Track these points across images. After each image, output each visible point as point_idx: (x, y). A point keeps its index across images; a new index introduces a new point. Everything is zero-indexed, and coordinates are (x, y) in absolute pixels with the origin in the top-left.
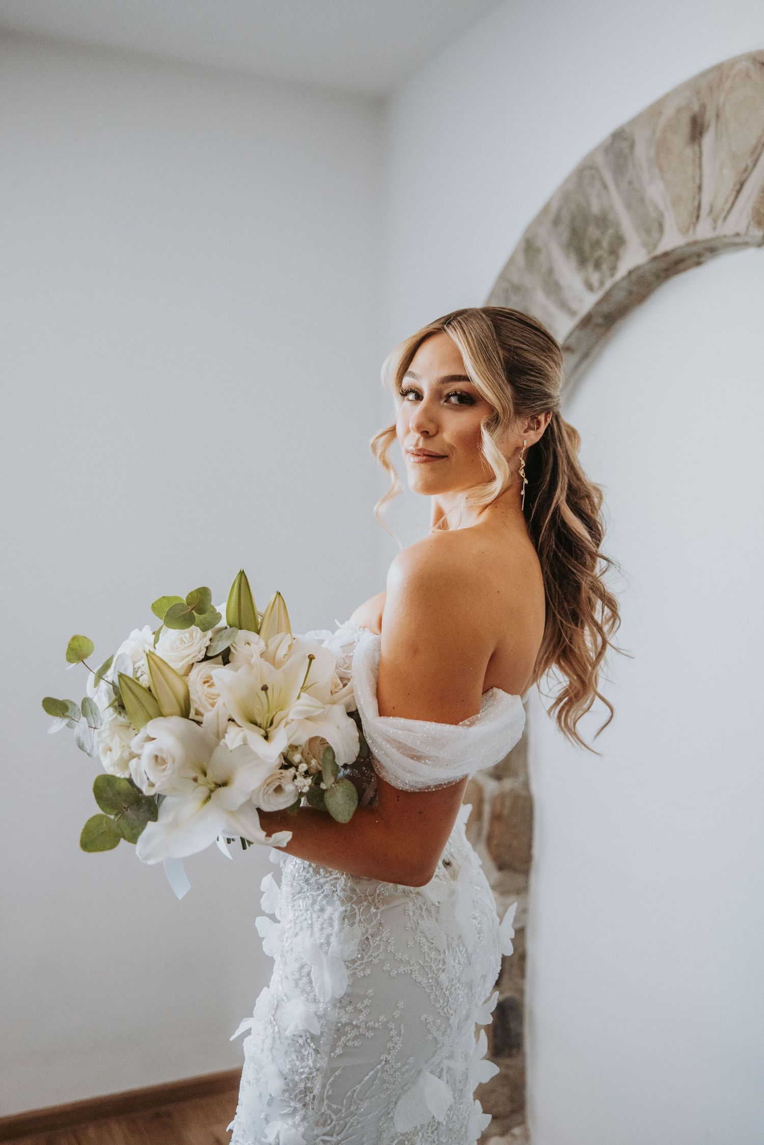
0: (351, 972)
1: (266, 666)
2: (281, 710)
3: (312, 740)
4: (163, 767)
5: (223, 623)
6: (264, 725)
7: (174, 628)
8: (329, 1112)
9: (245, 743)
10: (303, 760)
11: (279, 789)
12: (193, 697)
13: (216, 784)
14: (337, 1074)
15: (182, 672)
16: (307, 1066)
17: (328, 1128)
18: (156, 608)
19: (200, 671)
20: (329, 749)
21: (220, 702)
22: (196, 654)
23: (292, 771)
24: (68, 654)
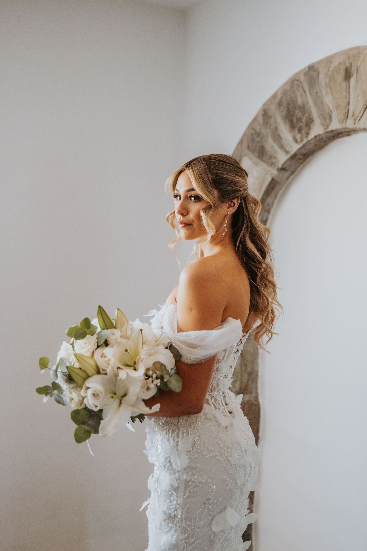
0: (189, 457)
1: (124, 341)
2: (137, 356)
3: (154, 364)
4: (98, 397)
5: (99, 329)
6: (132, 365)
7: (80, 339)
8: (186, 526)
9: (127, 374)
10: (153, 373)
11: (148, 389)
12: (99, 364)
13: (122, 396)
14: (187, 506)
15: (90, 356)
16: (174, 504)
17: (186, 535)
18: (70, 334)
19: (98, 353)
20: (162, 365)
21: (112, 362)
22: (93, 347)
23: (151, 379)
24: (40, 367)
